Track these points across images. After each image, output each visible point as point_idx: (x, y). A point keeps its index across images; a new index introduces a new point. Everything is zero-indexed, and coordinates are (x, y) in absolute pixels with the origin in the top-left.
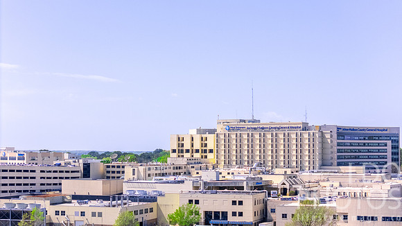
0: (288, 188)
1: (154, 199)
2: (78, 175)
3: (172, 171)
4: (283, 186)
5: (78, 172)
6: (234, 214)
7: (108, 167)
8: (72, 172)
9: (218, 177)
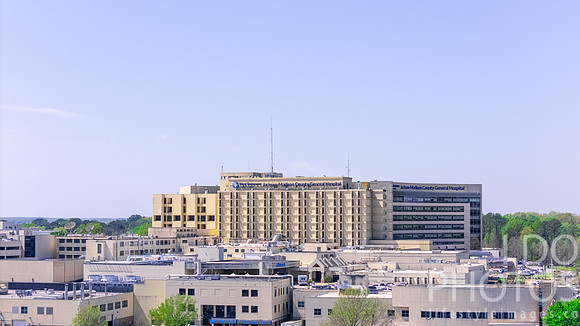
0: (323, 271)
1: (128, 288)
2: (18, 253)
3: (155, 247)
4: (315, 269)
5: (17, 248)
6: (245, 309)
7: (62, 241)
8: (8, 248)
9: (221, 255)
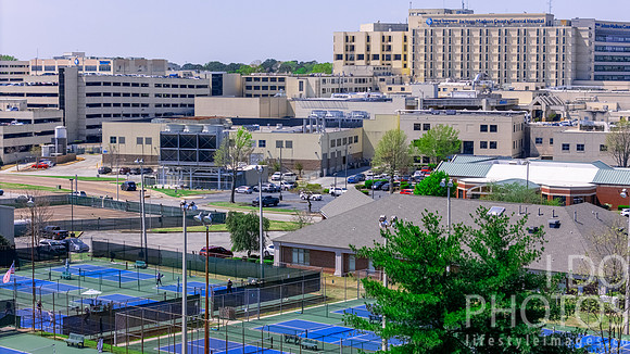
0: (544, 110)
1: (357, 124)
4: (536, 107)
5: (206, 87)
6: (483, 145)
7: (249, 79)
8: (198, 87)
9: (436, 94)
